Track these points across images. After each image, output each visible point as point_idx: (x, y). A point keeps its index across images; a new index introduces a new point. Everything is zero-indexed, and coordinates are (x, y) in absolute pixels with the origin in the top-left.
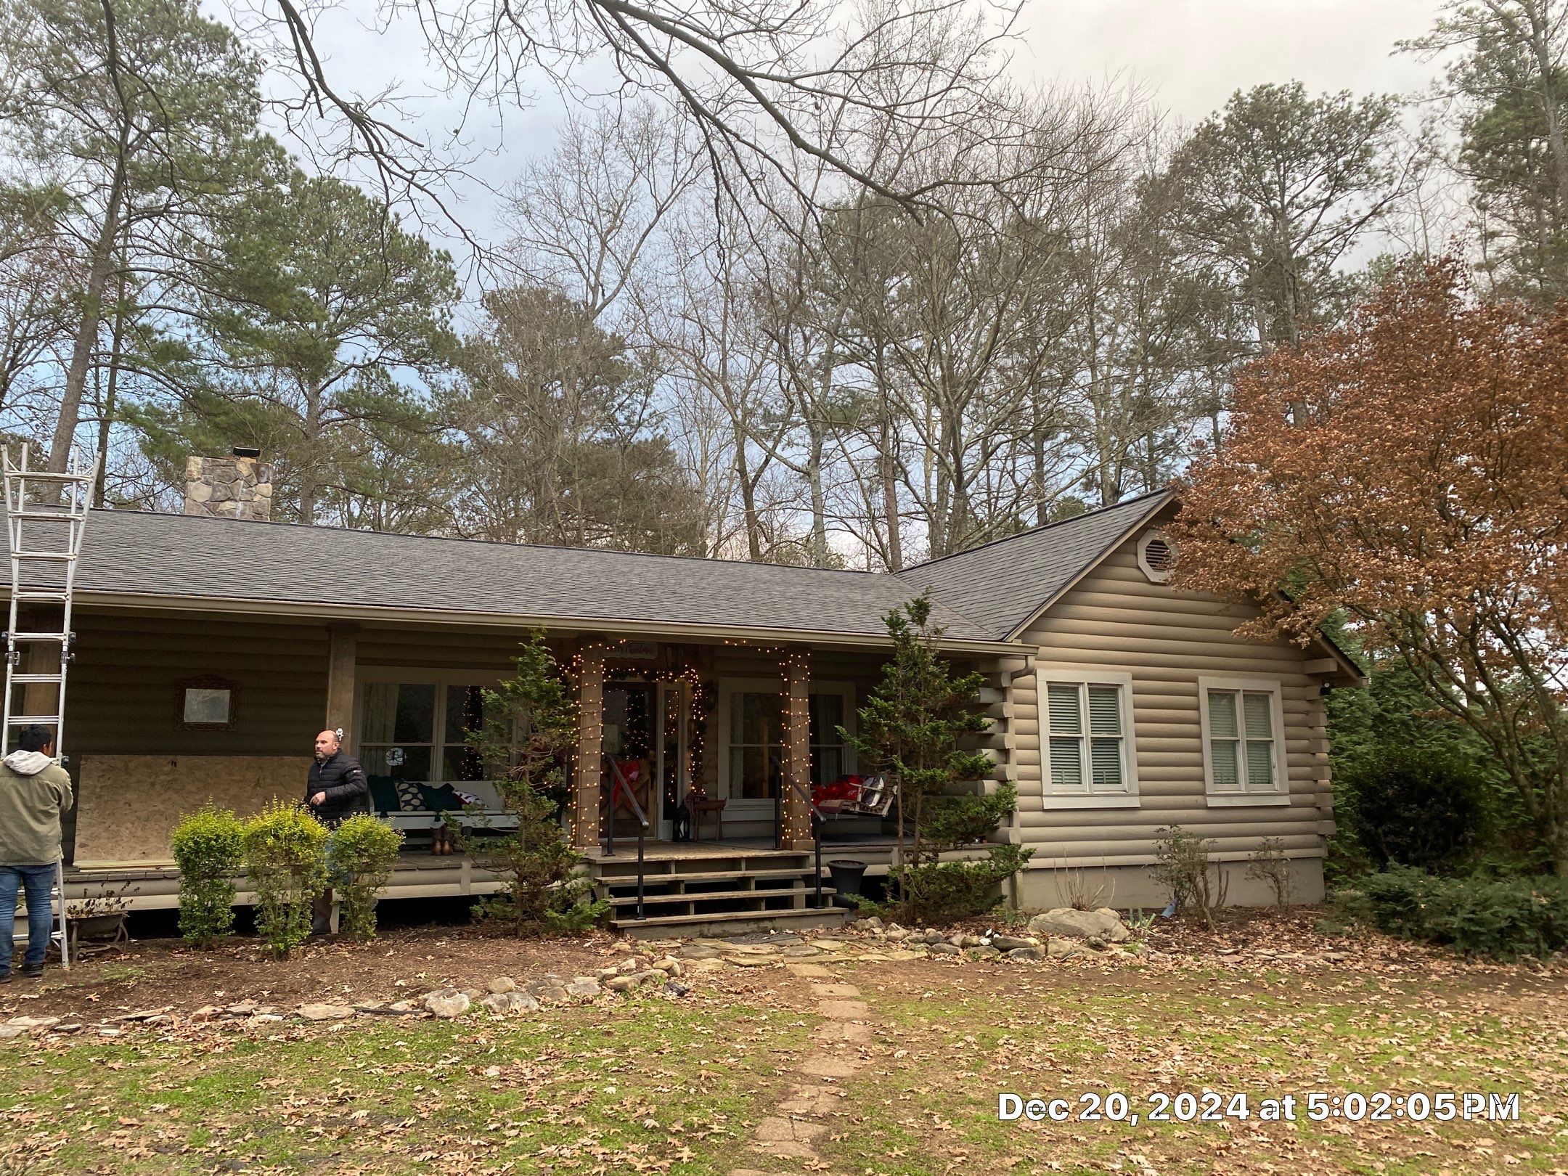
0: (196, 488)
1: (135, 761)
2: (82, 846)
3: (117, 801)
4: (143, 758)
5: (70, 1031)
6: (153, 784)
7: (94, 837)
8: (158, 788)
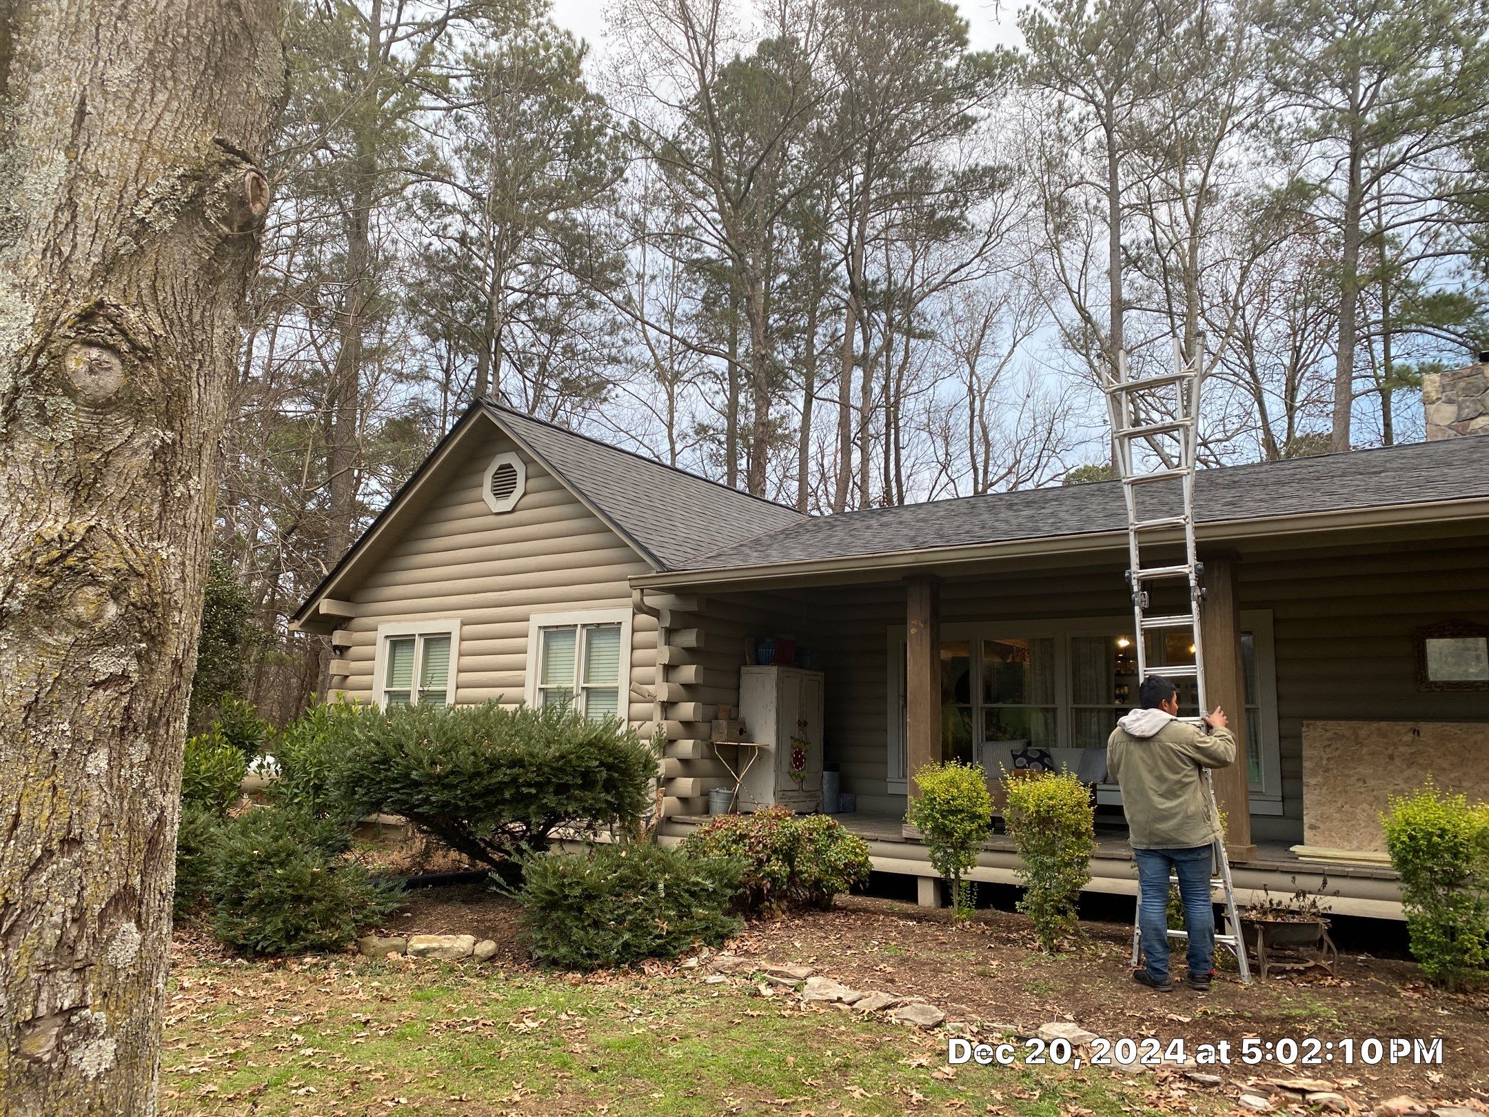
0: (1437, 410)
1: (1365, 729)
2: (1312, 827)
3: (1348, 776)
4: (1375, 725)
5: (1205, 1085)
6: (1391, 757)
7: (1325, 818)
8: (1397, 761)
